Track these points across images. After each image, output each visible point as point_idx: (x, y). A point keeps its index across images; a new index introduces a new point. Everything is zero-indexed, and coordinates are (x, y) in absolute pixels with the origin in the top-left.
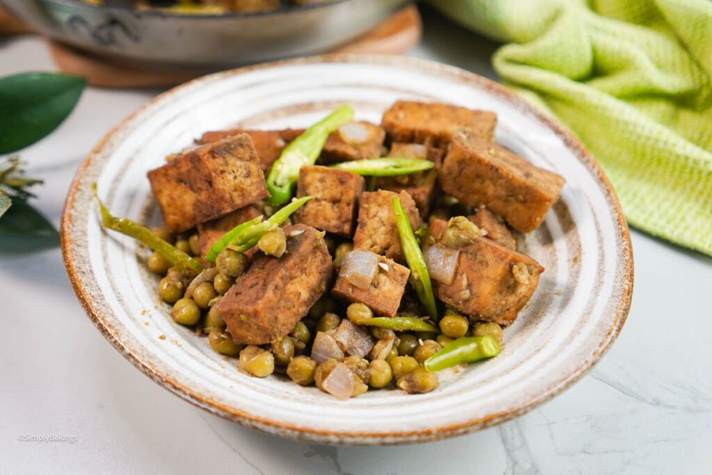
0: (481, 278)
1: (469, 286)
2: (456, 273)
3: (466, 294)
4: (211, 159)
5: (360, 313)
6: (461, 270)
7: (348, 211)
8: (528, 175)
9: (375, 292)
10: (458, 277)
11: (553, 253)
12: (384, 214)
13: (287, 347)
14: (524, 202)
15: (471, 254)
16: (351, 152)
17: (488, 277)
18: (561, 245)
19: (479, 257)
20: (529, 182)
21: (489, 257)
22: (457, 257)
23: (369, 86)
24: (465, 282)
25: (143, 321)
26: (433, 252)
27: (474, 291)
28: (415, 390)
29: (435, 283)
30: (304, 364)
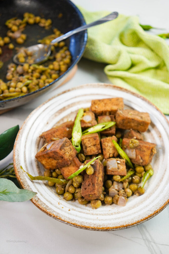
0: (144, 156)
1: (141, 158)
2: (136, 155)
3: (141, 161)
4: (61, 151)
5: (117, 178)
6: (137, 154)
7: (99, 146)
8: (142, 117)
9: (119, 170)
10: (137, 156)
11: (152, 135)
12: (110, 144)
13: (102, 196)
14: (143, 125)
15: (139, 149)
16: (89, 125)
17: (146, 155)
18: (153, 132)
19: (142, 150)
20: (143, 120)
21: (145, 149)
22: (135, 151)
23: (79, 96)
24: (140, 158)
25: (61, 207)
26: (127, 151)
27: (143, 159)
28: (140, 194)
29: (131, 159)
30: (109, 199)
